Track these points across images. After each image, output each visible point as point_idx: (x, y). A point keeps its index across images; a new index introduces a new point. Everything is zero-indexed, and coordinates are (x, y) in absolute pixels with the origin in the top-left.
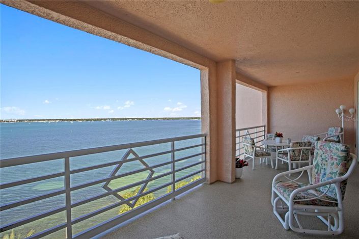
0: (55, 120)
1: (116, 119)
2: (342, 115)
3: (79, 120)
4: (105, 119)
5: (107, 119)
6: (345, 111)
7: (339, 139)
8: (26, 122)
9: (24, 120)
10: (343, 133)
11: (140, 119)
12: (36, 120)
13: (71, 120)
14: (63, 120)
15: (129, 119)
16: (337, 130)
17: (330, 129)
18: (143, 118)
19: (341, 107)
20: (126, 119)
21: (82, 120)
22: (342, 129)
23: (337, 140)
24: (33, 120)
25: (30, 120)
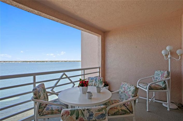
0: (19, 61)
1: (53, 61)
2: (169, 57)
4: (47, 61)
5: (48, 61)
6: (173, 53)
7: (166, 85)
8: (2, 62)
10: (170, 78)
11: (66, 61)
12: (8, 61)
14: (23, 61)
15: (59, 61)
16: (164, 74)
17: (156, 72)
18: (67, 61)
19: (168, 48)
20: (58, 61)
21: (34, 61)
22: (168, 73)
23: (163, 86)
24: (6, 61)
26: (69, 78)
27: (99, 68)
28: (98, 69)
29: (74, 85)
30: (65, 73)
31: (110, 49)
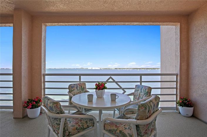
3: (142, 68)
9: (117, 68)
13: (138, 69)
14: (134, 69)
24: (121, 68)
25: (119, 69)
26: (116, 82)
27: (177, 75)
28: (175, 76)
29: (125, 92)
30: (111, 76)
31: (198, 41)
